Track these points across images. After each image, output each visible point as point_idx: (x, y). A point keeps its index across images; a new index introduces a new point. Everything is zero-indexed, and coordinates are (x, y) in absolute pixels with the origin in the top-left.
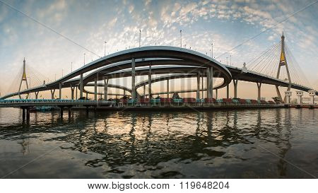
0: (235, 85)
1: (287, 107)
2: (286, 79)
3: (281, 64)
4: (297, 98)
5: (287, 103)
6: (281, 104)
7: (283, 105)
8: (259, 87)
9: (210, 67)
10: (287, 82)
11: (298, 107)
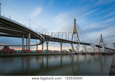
2: (77, 40)
3: (74, 33)
4: (83, 49)
5: (77, 52)
6: (73, 53)
11: (84, 54)
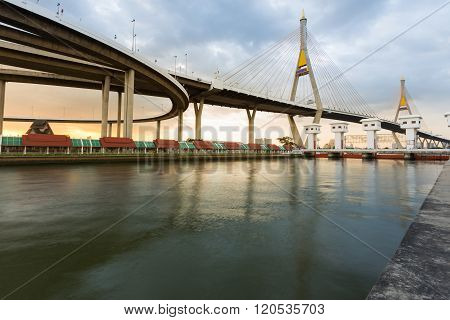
0: (198, 113)
1: (309, 156)
2: (310, 102)
3: (300, 72)
5: (310, 148)
6: (296, 151)
7: (301, 151)
8: (251, 119)
9: (128, 69)
10: (313, 106)
11: (337, 157)
